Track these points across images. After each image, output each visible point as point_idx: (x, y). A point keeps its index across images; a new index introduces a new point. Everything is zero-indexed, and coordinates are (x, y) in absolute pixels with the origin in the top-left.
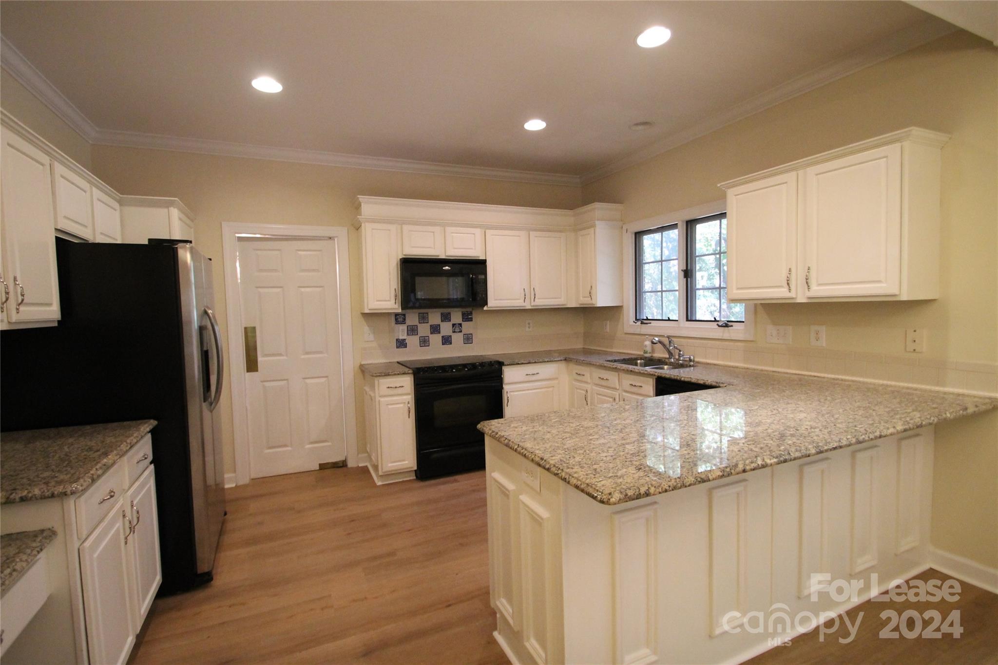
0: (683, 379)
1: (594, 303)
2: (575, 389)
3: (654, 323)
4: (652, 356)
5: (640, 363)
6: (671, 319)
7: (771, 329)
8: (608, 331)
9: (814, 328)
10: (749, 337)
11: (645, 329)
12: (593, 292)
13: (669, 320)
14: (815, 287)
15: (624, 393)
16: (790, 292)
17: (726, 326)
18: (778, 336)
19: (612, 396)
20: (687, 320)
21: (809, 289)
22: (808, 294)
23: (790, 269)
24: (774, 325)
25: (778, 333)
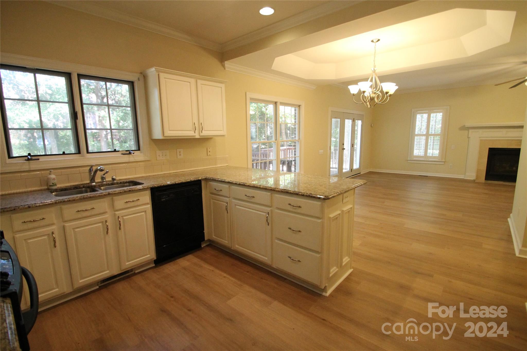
0: (177, 182)
3: (42, 159)
7: (159, 153)
9: (178, 150)
10: (147, 158)
11: (34, 165)
13: (64, 153)
14: (203, 132)
15: (117, 213)
16: (195, 133)
17: (130, 153)
18: (163, 156)
19: (100, 221)
20: (88, 152)
21: (202, 132)
22: (201, 134)
23: (194, 123)
24: (160, 150)
25: (163, 154)
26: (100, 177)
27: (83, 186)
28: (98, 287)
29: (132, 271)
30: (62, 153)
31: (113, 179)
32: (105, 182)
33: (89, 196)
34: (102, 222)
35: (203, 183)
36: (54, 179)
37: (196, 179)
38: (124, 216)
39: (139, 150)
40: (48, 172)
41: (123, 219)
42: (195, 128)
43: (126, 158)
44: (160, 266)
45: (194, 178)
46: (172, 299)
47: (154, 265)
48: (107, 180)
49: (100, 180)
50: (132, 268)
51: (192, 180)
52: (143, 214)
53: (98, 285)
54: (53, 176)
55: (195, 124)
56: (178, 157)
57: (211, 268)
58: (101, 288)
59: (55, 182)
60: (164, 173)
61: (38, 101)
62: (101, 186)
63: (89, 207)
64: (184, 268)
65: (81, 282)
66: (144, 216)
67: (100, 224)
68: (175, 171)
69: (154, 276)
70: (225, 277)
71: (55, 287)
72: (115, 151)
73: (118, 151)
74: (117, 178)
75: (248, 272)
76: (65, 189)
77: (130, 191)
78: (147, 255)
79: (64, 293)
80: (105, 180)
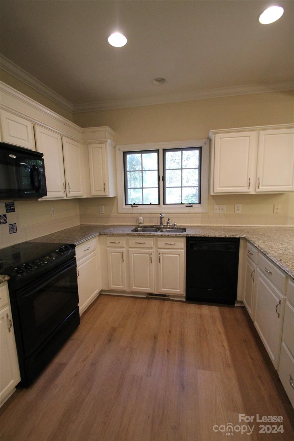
0: (210, 236)
1: (107, 195)
2: (110, 253)
3: (139, 206)
4: (143, 225)
5: (140, 230)
6: (152, 203)
7: (216, 207)
8: (104, 212)
9: (236, 206)
10: (204, 211)
11: (135, 210)
12: (106, 187)
13: (151, 204)
14: (261, 187)
15: (159, 250)
16: (249, 189)
17: (191, 206)
18: (219, 210)
19: (148, 253)
20: (164, 204)
21: (258, 188)
22: (258, 190)
23: (250, 178)
24: (217, 205)
25: (220, 208)
26: (166, 223)
27: (156, 227)
28: (145, 296)
29: (168, 297)
30: (150, 204)
31: (175, 225)
32: (168, 226)
33: (142, 234)
34: (149, 254)
35: (242, 242)
36: (141, 220)
37: (231, 236)
38: (163, 254)
39: (200, 203)
40: (139, 215)
41: (163, 256)
42: (250, 184)
43: (188, 210)
44: (188, 303)
45: (231, 235)
46: (168, 333)
47: (185, 300)
48: (170, 224)
49: (166, 224)
50: (169, 294)
51: (227, 237)
52: (177, 256)
53: (146, 295)
54: (141, 218)
55: (251, 180)
56: (235, 213)
57: (222, 330)
58: (147, 298)
59: (142, 221)
60: (218, 225)
61: (142, 171)
62: (164, 228)
63: (142, 242)
64: (201, 316)
65: (134, 289)
66: (178, 257)
67: (148, 255)
68: (230, 225)
69: (177, 308)
70: (223, 346)
71: (121, 285)
72: (182, 203)
73: (184, 204)
74: (177, 224)
75: (252, 359)
76: (146, 227)
77: (168, 236)
78: (178, 289)
79: (125, 290)
80: (168, 225)
